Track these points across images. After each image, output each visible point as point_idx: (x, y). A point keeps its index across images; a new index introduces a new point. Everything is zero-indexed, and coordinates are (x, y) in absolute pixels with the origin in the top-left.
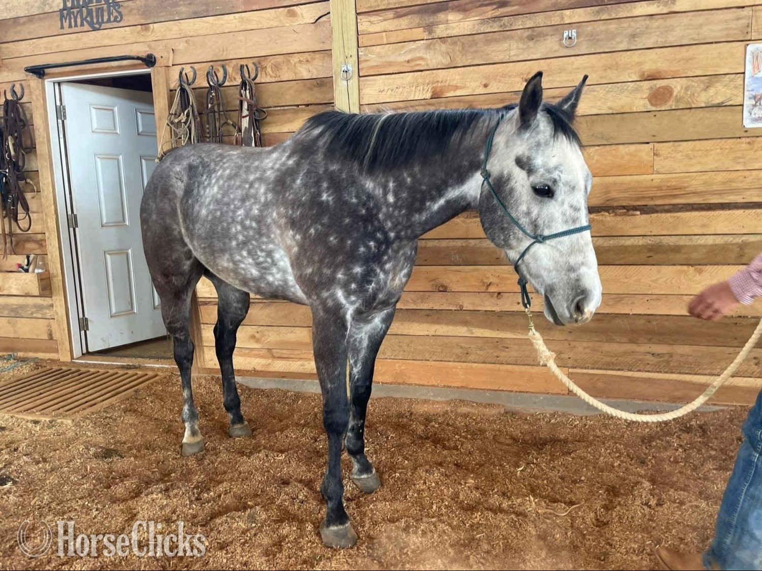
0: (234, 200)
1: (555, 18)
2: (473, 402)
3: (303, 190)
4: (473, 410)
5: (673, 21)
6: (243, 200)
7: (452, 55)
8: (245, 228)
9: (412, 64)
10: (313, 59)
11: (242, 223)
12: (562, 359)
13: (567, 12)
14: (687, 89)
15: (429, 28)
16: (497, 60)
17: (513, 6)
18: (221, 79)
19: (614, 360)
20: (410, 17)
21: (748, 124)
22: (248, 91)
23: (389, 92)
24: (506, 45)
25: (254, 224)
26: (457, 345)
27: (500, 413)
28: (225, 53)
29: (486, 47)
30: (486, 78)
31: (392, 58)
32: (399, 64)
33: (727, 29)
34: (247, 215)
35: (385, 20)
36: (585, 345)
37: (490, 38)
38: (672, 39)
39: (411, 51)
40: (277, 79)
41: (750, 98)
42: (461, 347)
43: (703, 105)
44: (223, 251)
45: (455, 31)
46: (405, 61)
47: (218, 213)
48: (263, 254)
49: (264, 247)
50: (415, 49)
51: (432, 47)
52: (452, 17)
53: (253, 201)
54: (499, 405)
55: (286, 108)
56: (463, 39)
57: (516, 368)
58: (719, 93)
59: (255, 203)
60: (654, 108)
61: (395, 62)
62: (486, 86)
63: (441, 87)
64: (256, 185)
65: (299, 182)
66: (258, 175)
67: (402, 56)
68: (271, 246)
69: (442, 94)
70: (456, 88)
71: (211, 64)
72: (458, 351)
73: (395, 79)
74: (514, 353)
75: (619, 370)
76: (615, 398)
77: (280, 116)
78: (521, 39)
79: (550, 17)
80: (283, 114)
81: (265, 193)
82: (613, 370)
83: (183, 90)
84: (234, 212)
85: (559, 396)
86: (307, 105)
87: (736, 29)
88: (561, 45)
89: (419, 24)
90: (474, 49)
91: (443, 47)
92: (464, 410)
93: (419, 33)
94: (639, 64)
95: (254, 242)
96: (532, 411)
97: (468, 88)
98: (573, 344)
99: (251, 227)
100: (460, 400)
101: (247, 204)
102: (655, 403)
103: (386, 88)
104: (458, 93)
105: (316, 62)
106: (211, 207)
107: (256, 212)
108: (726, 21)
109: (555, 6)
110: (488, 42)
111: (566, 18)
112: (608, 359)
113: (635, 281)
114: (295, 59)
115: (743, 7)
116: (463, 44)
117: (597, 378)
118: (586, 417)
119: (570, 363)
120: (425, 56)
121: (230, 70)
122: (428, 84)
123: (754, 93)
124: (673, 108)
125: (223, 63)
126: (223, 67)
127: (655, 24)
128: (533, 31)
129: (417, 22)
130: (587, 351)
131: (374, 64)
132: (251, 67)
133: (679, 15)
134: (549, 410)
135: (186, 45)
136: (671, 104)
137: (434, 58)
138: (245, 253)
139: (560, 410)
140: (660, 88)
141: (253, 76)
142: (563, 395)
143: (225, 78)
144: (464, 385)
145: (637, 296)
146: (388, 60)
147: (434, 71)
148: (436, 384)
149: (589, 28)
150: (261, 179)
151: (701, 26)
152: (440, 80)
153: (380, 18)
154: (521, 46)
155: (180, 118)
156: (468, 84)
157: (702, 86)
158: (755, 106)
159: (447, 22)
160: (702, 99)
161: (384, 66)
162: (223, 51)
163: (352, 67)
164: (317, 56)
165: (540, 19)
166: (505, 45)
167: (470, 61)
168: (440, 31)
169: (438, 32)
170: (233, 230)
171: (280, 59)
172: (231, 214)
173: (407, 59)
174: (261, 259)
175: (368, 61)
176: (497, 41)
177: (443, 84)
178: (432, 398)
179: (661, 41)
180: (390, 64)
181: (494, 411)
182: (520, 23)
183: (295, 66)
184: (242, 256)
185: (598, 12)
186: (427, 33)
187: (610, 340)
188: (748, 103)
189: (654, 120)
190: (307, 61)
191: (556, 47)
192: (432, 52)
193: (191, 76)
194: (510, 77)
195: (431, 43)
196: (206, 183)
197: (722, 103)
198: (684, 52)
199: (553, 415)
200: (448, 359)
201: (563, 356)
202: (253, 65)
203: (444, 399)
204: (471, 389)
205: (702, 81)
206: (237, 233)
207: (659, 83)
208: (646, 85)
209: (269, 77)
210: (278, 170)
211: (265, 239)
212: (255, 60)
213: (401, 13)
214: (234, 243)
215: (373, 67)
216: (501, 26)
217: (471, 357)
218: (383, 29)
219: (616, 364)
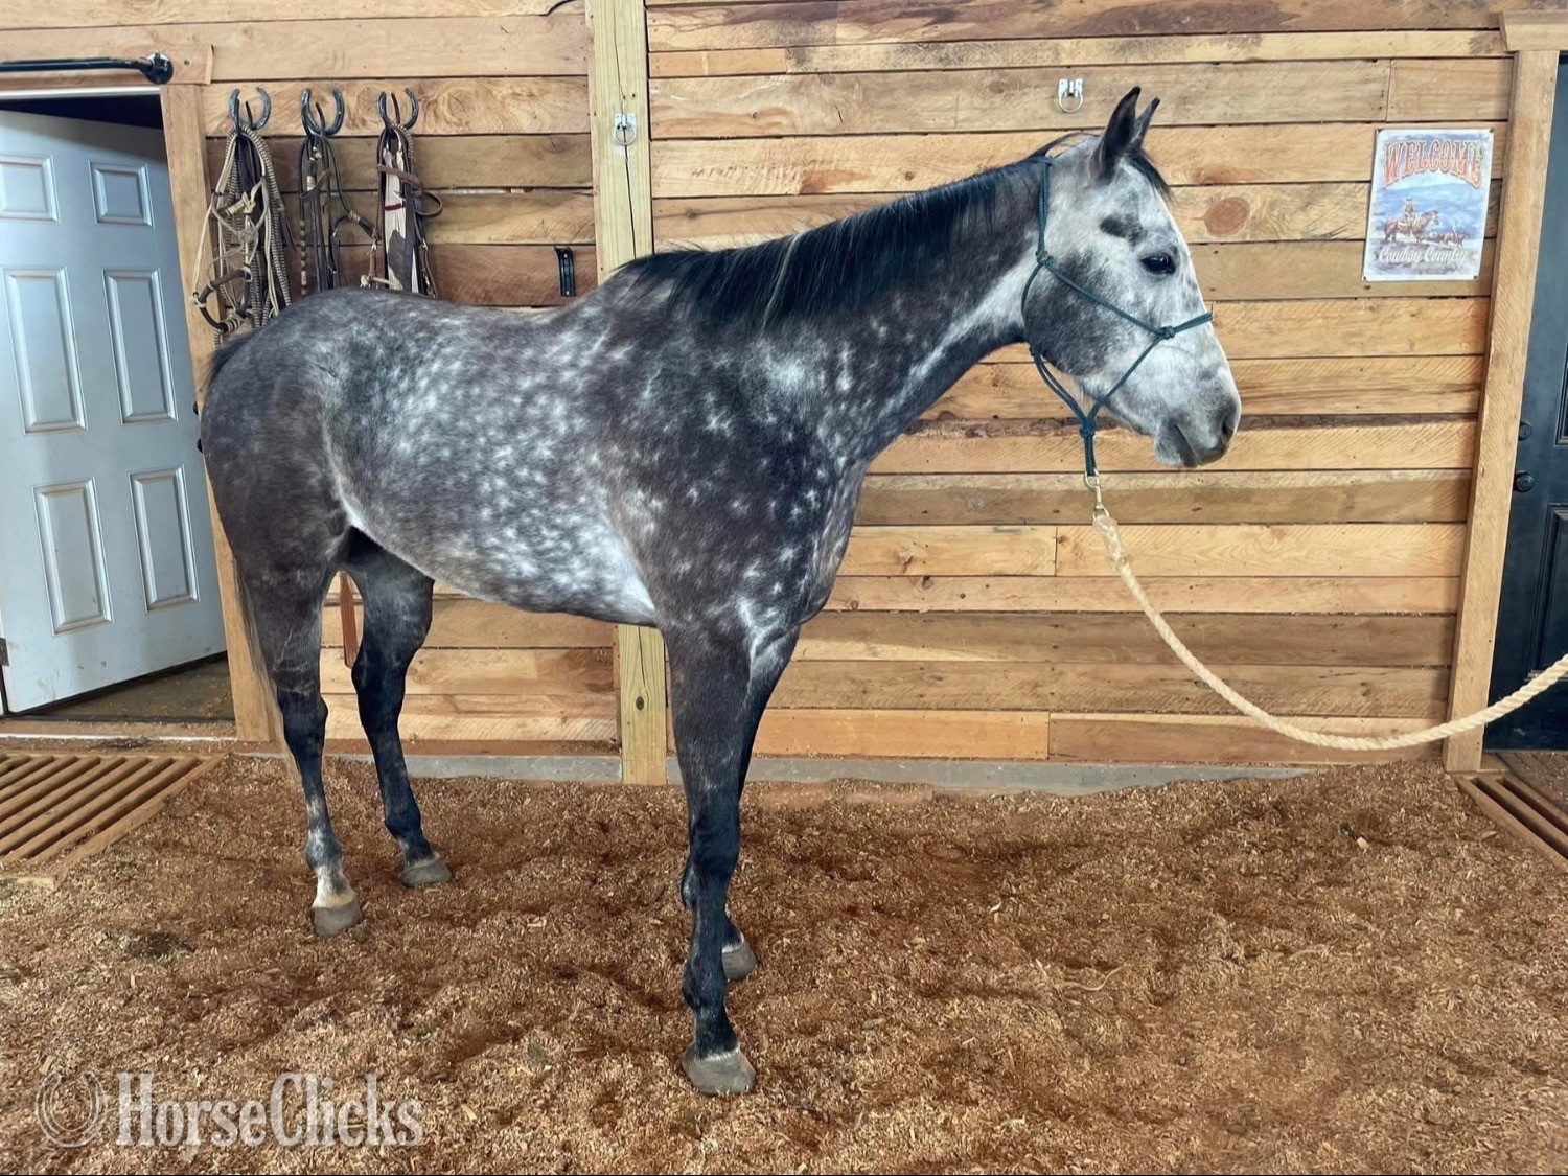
0: (484, 427)
1: (1044, 53)
2: (876, 783)
3: (661, 412)
4: (875, 798)
5: (1252, 77)
6: (511, 429)
7: (842, 108)
8: (516, 484)
9: (762, 122)
10: (545, 92)
11: (508, 473)
12: (1038, 696)
13: (1067, 44)
14: (1273, 205)
15: (798, 50)
16: (931, 125)
17: (964, 21)
18: (331, 120)
19: (1130, 694)
20: (758, 24)
21: (1371, 275)
22: (399, 155)
23: (715, 175)
24: (950, 98)
25: (539, 477)
26: (846, 678)
27: (925, 800)
28: (339, 63)
29: (910, 100)
30: (910, 160)
31: (721, 107)
32: (735, 119)
33: (1348, 99)
34: (523, 459)
35: (707, 26)
36: (1080, 669)
37: (920, 82)
38: (1253, 110)
39: (760, 94)
40: (461, 130)
41: (1378, 228)
42: (853, 681)
43: (1299, 237)
44: (456, 528)
45: (850, 61)
46: (748, 115)
47: (446, 453)
48: (555, 534)
49: (559, 520)
50: (769, 92)
51: (802, 89)
52: (844, 31)
53: (535, 431)
54: (923, 785)
55: (481, 192)
56: (865, 80)
57: (955, 716)
58: (1327, 216)
59: (543, 435)
60: (1214, 239)
61: (730, 115)
62: (909, 176)
63: (822, 172)
64: (542, 400)
65: (647, 394)
66: (541, 378)
67: (741, 102)
68: (575, 519)
69: (823, 187)
70: (852, 176)
71: (307, 84)
72: (846, 688)
73: (726, 149)
74: (951, 689)
75: (1137, 712)
76: (1130, 762)
77: (469, 209)
78: (978, 89)
79: (1034, 49)
80: (477, 205)
81: (568, 417)
82: (1128, 712)
83: (243, 142)
84: (488, 450)
85: (1032, 763)
86: (528, 189)
87: (1360, 99)
88: (1054, 107)
89: (777, 40)
90: (886, 101)
91: (826, 92)
92: (859, 797)
93: (777, 59)
94: (1192, 153)
95: (535, 512)
96: (982, 793)
97: (874, 177)
98: (1059, 668)
99: (531, 483)
100: (851, 781)
101: (522, 436)
102: (1196, 767)
103: (708, 168)
104: (855, 186)
105: (549, 99)
106: (425, 438)
107: (547, 453)
108: (1346, 84)
109: (1042, 30)
110: (916, 89)
111: (1063, 56)
112: (1118, 694)
113: (1170, 553)
114: (504, 89)
115: (1375, 60)
116: (866, 89)
117: (1099, 728)
118: (1080, 798)
119: (1053, 702)
120: (788, 108)
121: (350, 101)
122: (794, 165)
123: (1384, 219)
124: (1248, 239)
125: (337, 86)
126: (336, 94)
127: (1224, 79)
128: (1002, 76)
129: (773, 36)
130: (1084, 679)
131: (682, 115)
132: (402, 98)
133: (1265, 65)
134: (1014, 789)
135: (243, 38)
136: (1244, 232)
137: (808, 112)
138: (510, 533)
139: (1033, 788)
140: (1226, 200)
141: (406, 118)
142: (1039, 760)
143: (340, 118)
144: (857, 750)
145: (1172, 580)
146: (713, 109)
147: (809, 140)
148: (803, 752)
149: (1106, 79)
150: (552, 388)
151: (1302, 89)
152: (819, 158)
153: (696, 21)
154: (978, 102)
155: (240, 204)
156: (874, 170)
157: (1298, 202)
158: (1385, 242)
159: (834, 42)
160: (1297, 226)
161: (703, 122)
162: (335, 58)
163: (636, 119)
164: (553, 85)
165: (1016, 53)
166: (946, 99)
167: (879, 124)
168: (820, 59)
169: (815, 60)
170: (486, 487)
171: (469, 86)
172: (479, 455)
173: (752, 110)
174: (549, 544)
175: (669, 107)
176: (931, 88)
177: (825, 167)
178: (795, 780)
179: (1233, 112)
180: (717, 118)
181: (915, 797)
182: (978, 57)
183: (502, 103)
184: (502, 538)
185: (1122, 48)
186: (793, 61)
187: (1125, 660)
188: (1374, 235)
189: (1213, 259)
190: (531, 95)
191: (1046, 110)
192: (804, 101)
193: (257, 107)
194: (956, 161)
195: (801, 83)
196: (404, 385)
197: (1331, 234)
198: (1270, 138)
199: (1021, 798)
200: (827, 704)
201: (1040, 690)
202: (405, 96)
203: (817, 780)
204: (870, 758)
205: (1299, 193)
206: (494, 494)
207: (1226, 192)
208: (1203, 193)
209: (443, 124)
210: (591, 370)
211: (562, 506)
212: (411, 84)
213: (739, 16)
214: (486, 513)
215: (680, 122)
216: (941, 60)
217: (872, 699)
218: (701, 44)
219: (1133, 703)
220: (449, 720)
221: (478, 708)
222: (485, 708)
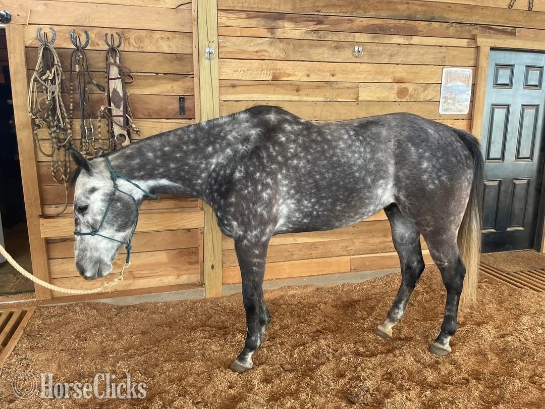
1: (350, 37)
2: (297, 286)
4: (297, 292)
5: (410, 49)
7: (287, 52)
9: (258, 54)
10: (174, 38)
12: (348, 251)
13: (357, 35)
14: (415, 90)
15: (272, 30)
16: (315, 59)
17: (326, 25)
18: (83, 43)
19: (375, 247)
20: (258, 19)
21: (441, 112)
22: (117, 58)
23: (242, 72)
24: (321, 50)
26: (286, 250)
27: (313, 290)
28: (87, 20)
29: (309, 50)
30: (309, 70)
31: (244, 48)
32: (250, 53)
33: (435, 58)
35: (239, 18)
36: (361, 240)
37: (312, 44)
38: (410, 60)
39: (258, 44)
40: (139, 50)
41: (443, 98)
42: (289, 251)
43: (422, 100)
45: (289, 35)
46: (254, 51)
50: (262, 44)
51: (273, 44)
52: (287, 25)
54: (312, 285)
56: (295, 42)
57: (321, 260)
58: (430, 94)
60: (399, 100)
61: (247, 51)
62: (308, 76)
63: (279, 73)
67: (252, 47)
69: (280, 78)
70: (289, 75)
71: (73, 28)
72: (286, 254)
73: (251, 63)
74: (320, 250)
75: (377, 253)
76: (375, 270)
77: (142, 81)
78: (330, 48)
79: (347, 36)
80: (146, 79)
82: (374, 253)
83: (46, 49)
85: (345, 274)
86: (165, 74)
87: (439, 58)
88: (353, 55)
89: (264, 26)
90: (301, 50)
91: (281, 45)
92: (291, 292)
93: (264, 32)
94: (393, 72)
96: (331, 286)
97: (297, 76)
98: (354, 241)
100: (288, 287)
102: (394, 269)
103: (239, 70)
104: (290, 78)
105: (175, 40)
108: (435, 53)
109: (350, 29)
110: (311, 46)
111: (356, 39)
112: (371, 248)
114: (157, 35)
115: (441, 46)
116: (294, 45)
117: (366, 259)
118: (361, 283)
119: (352, 252)
120: (268, 49)
121: (92, 35)
122: (270, 70)
123: (445, 95)
124: (409, 100)
125: (86, 29)
126: (86, 32)
127: (403, 49)
128: (338, 44)
129: (263, 23)
130: (361, 244)
131: (230, 50)
132: (115, 36)
133: (414, 46)
134: (340, 283)
135: (44, 7)
136: (407, 98)
137: (275, 51)
139: (346, 282)
140: (403, 88)
141: (116, 44)
142: (348, 272)
143: (87, 42)
144: (290, 276)
146: (242, 49)
147: (274, 61)
148: (270, 278)
149: (369, 47)
151: (424, 54)
152: (278, 68)
153: (236, 16)
154: (330, 52)
155: (47, 75)
156: (297, 73)
157: (422, 89)
158: (445, 102)
159: (284, 28)
160: (422, 97)
161: (238, 53)
162: (86, 18)
163: (214, 50)
164: (177, 35)
165: (342, 37)
166: (320, 50)
167: (298, 57)
168: (279, 33)
169: (278, 34)
171: (143, 33)
173: (255, 50)
175: (226, 47)
176: (316, 46)
177: (280, 71)
178: (268, 289)
179: (405, 60)
180: (243, 52)
181: (310, 290)
182: (330, 37)
183: (157, 41)
185: (374, 38)
186: (270, 33)
187: (373, 236)
188: (442, 100)
189: (399, 106)
190: (168, 38)
191: (351, 56)
192: (273, 48)
193: (50, 35)
194: (323, 72)
195: (273, 41)
197: (431, 99)
198: (415, 69)
199: (343, 285)
200: (279, 261)
201: (348, 249)
202: (116, 35)
203: (276, 288)
204: (294, 278)
205: (422, 86)
207: (403, 85)
208: (396, 85)
209: (132, 47)
212: (118, 31)
213: (251, 16)
215: (230, 52)
216: (319, 37)
217: (295, 257)
218: (238, 25)
219: (376, 250)
220: (131, 281)
221: (143, 275)
222: (146, 275)
